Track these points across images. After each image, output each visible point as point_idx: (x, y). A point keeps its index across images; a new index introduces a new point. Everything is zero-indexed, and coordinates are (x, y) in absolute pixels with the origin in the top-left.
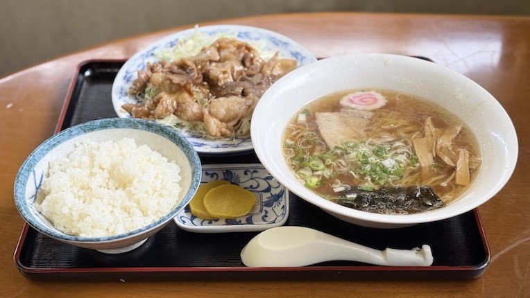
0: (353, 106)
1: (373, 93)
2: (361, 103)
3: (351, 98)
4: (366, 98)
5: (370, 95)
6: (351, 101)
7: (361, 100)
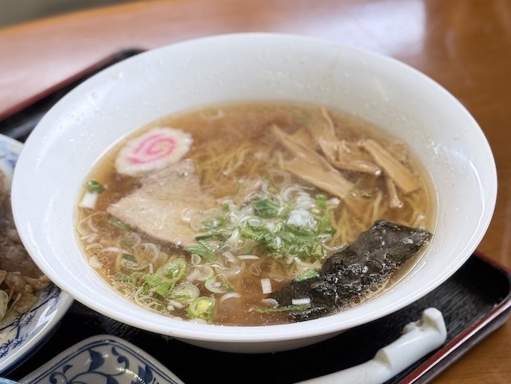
0: (144, 168)
1: (156, 131)
2: (153, 156)
3: (131, 155)
4: (153, 145)
5: (154, 137)
6: (135, 161)
7: (149, 152)
